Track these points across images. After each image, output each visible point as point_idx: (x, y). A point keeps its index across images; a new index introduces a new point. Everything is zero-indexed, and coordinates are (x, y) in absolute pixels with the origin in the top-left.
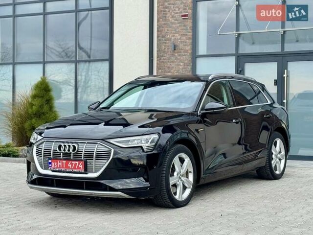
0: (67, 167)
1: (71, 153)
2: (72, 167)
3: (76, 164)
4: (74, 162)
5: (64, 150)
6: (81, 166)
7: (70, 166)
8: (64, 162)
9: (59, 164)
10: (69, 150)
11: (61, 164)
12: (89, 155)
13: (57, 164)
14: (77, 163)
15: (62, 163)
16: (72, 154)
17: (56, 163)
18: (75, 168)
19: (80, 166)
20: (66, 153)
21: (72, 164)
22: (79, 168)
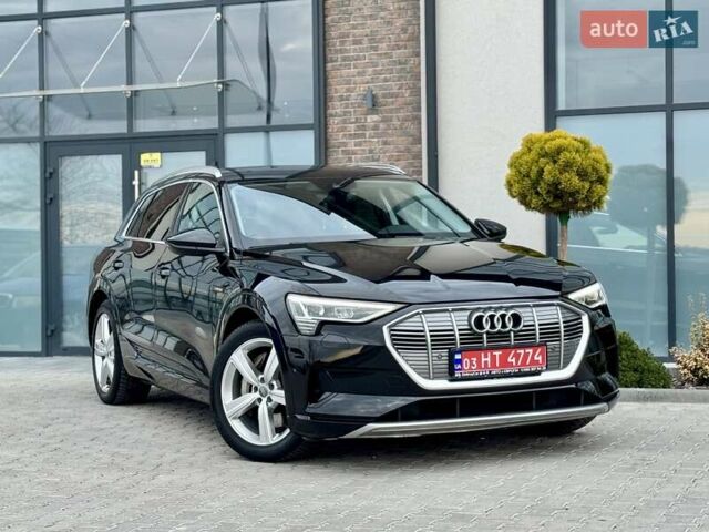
0: (504, 363)
1: (509, 332)
2: (517, 361)
3: (526, 355)
4: (522, 351)
5: (493, 326)
6: (540, 358)
7: (514, 360)
8: (497, 353)
9: (483, 360)
10: (504, 326)
11: (488, 359)
12: (550, 332)
13: (479, 362)
14: (530, 351)
15: (493, 357)
16: (512, 334)
17: (475, 359)
18: (524, 363)
19: (536, 358)
20: (499, 332)
21: (517, 356)
22: (534, 362)
